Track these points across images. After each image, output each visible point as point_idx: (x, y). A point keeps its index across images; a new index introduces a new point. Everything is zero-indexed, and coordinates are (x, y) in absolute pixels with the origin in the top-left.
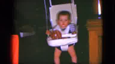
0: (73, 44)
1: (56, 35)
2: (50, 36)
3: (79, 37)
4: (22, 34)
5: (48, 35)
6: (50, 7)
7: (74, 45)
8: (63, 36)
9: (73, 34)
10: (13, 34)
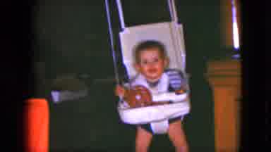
0: (179, 118)
1: (138, 97)
2: (125, 99)
3: (193, 100)
4: (56, 96)
5: (121, 97)
6: (122, 30)
7: (182, 119)
8: (155, 99)
9: (178, 94)
10: (30, 97)
